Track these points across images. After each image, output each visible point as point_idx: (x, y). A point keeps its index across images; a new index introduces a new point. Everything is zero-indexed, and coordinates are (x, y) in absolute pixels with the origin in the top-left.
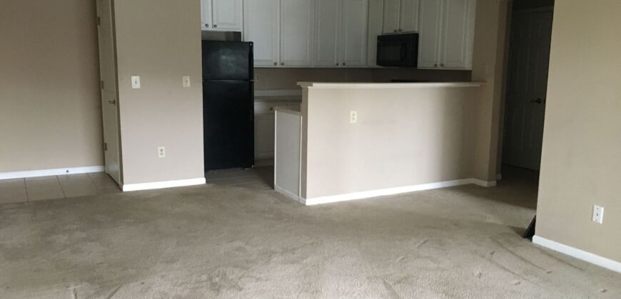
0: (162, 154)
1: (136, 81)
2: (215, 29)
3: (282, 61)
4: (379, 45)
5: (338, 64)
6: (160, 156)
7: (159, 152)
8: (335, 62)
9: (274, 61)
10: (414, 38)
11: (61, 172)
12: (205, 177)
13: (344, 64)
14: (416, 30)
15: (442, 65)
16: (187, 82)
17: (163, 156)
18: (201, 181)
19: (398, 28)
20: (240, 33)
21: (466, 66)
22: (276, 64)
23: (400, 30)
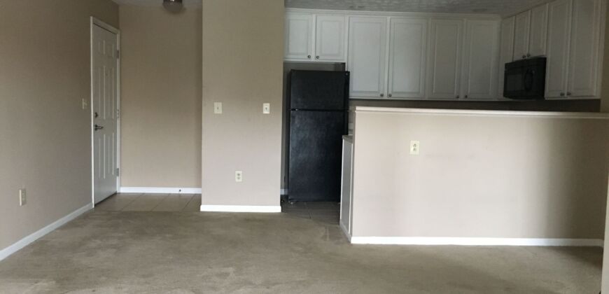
0: (239, 178)
1: (218, 108)
2: (318, 61)
3: (390, 93)
4: (506, 75)
5: (458, 97)
6: (237, 180)
7: (237, 176)
8: (455, 94)
9: (381, 93)
10: (541, 63)
11: (174, 191)
12: (281, 205)
13: (466, 97)
14: (544, 54)
15: (569, 94)
16: (266, 109)
17: (240, 180)
18: (277, 209)
19: (526, 54)
20: (344, 64)
21: (594, 95)
22: (382, 95)
23: (529, 55)
